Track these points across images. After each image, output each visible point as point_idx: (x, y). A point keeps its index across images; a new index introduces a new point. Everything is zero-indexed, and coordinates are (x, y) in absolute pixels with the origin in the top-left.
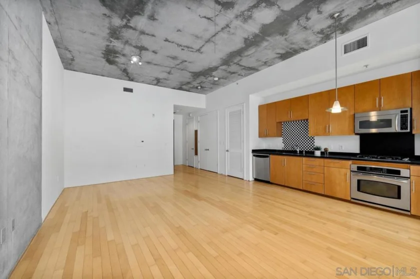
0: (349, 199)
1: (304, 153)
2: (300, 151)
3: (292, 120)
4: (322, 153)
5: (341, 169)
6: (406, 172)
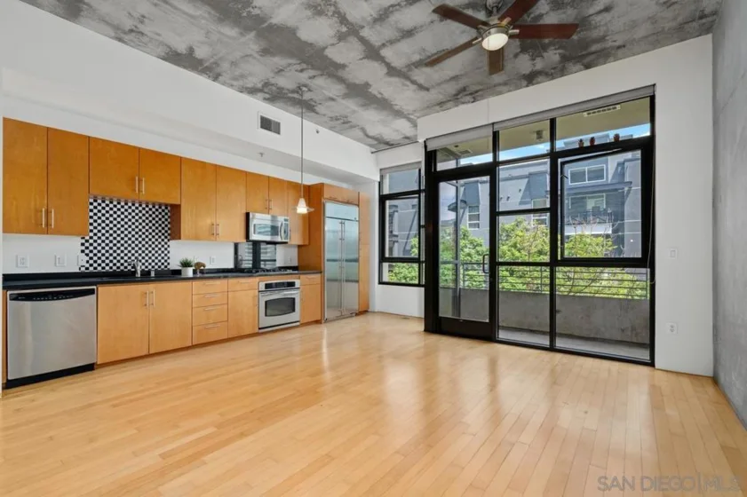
0: (257, 330)
1: (153, 274)
2: (143, 271)
3: (143, 198)
4: (195, 272)
5: (248, 292)
6: (298, 283)
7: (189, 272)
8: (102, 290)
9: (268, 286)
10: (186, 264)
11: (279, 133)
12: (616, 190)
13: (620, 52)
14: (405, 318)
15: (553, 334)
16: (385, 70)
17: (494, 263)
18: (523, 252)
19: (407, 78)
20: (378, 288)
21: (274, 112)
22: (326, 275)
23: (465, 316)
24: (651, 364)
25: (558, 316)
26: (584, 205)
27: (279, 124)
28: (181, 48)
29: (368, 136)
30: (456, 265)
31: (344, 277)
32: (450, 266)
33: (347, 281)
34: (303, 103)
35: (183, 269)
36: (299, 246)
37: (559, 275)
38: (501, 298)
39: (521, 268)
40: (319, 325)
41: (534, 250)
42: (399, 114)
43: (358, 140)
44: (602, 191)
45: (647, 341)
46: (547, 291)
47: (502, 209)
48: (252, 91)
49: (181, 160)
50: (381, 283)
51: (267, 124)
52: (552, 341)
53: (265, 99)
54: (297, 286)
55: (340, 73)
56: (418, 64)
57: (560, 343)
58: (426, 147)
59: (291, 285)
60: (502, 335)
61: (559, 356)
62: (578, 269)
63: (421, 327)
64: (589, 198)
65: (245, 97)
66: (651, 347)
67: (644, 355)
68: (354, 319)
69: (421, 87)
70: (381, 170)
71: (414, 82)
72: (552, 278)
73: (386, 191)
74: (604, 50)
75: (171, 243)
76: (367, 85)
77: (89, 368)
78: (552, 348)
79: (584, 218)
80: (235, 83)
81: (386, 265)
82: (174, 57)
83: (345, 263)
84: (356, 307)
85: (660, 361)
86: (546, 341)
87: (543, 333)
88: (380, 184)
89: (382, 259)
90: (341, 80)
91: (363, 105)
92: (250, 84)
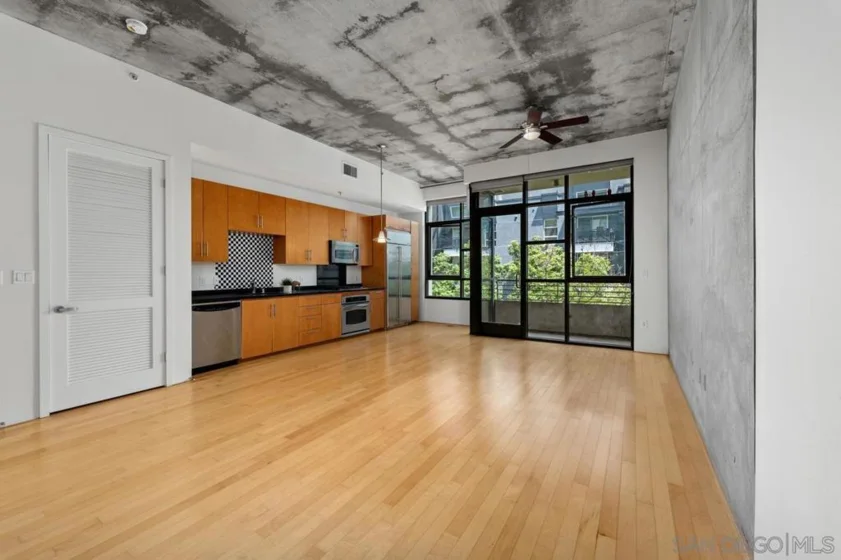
0: (340, 335)
3: (261, 231)
4: (293, 289)
5: (333, 306)
6: (368, 297)
7: (289, 289)
8: (245, 303)
9: (348, 300)
10: (287, 283)
11: (356, 176)
12: (617, 212)
13: (611, 135)
14: (450, 326)
15: (567, 334)
16: (449, 138)
17: (524, 281)
18: (539, 268)
19: (463, 143)
20: (426, 303)
21: (354, 160)
22: (388, 290)
23: (499, 321)
24: (632, 349)
25: (571, 321)
26: (590, 225)
27: (356, 169)
28: (301, 119)
29: (420, 176)
30: (492, 282)
31: (401, 293)
32: (487, 282)
33: (404, 296)
34: (378, 155)
35: (285, 287)
36: (363, 268)
37: (571, 289)
38: (529, 307)
39: (537, 284)
40: (383, 333)
41: (550, 267)
42: (451, 163)
43: (412, 179)
44: (605, 213)
45: (629, 336)
46: (561, 301)
47: (530, 239)
48: (340, 146)
49: (285, 200)
50: (427, 297)
51: (349, 170)
52: (567, 338)
53: (348, 151)
54: (368, 299)
55: (415, 139)
56: (473, 136)
57: (572, 339)
58: (470, 189)
59: (364, 298)
60: (530, 335)
61: (571, 347)
62: (584, 284)
63: (468, 331)
64: (595, 219)
65: (333, 149)
66: (632, 339)
67: (628, 344)
68: (407, 327)
69: (472, 148)
70: (427, 202)
71: (467, 145)
72: (567, 291)
73: (430, 220)
74: (599, 134)
75: (273, 266)
76: (432, 146)
77: (234, 362)
78: (567, 342)
79: (589, 238)
80: (330, 141)
81: (430, 282)
82: (293, 126)
83: (401, 281)
84: (409, 318)
85: (636, 347)
86: (562, 338)
87: (560, 333)
88: (426, 214)
89: (429, 277)
90: (414, 142)
91: (425, 158)
92: (341, 142)
